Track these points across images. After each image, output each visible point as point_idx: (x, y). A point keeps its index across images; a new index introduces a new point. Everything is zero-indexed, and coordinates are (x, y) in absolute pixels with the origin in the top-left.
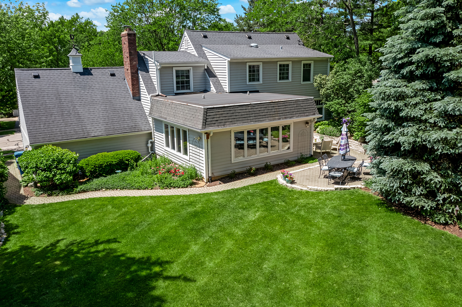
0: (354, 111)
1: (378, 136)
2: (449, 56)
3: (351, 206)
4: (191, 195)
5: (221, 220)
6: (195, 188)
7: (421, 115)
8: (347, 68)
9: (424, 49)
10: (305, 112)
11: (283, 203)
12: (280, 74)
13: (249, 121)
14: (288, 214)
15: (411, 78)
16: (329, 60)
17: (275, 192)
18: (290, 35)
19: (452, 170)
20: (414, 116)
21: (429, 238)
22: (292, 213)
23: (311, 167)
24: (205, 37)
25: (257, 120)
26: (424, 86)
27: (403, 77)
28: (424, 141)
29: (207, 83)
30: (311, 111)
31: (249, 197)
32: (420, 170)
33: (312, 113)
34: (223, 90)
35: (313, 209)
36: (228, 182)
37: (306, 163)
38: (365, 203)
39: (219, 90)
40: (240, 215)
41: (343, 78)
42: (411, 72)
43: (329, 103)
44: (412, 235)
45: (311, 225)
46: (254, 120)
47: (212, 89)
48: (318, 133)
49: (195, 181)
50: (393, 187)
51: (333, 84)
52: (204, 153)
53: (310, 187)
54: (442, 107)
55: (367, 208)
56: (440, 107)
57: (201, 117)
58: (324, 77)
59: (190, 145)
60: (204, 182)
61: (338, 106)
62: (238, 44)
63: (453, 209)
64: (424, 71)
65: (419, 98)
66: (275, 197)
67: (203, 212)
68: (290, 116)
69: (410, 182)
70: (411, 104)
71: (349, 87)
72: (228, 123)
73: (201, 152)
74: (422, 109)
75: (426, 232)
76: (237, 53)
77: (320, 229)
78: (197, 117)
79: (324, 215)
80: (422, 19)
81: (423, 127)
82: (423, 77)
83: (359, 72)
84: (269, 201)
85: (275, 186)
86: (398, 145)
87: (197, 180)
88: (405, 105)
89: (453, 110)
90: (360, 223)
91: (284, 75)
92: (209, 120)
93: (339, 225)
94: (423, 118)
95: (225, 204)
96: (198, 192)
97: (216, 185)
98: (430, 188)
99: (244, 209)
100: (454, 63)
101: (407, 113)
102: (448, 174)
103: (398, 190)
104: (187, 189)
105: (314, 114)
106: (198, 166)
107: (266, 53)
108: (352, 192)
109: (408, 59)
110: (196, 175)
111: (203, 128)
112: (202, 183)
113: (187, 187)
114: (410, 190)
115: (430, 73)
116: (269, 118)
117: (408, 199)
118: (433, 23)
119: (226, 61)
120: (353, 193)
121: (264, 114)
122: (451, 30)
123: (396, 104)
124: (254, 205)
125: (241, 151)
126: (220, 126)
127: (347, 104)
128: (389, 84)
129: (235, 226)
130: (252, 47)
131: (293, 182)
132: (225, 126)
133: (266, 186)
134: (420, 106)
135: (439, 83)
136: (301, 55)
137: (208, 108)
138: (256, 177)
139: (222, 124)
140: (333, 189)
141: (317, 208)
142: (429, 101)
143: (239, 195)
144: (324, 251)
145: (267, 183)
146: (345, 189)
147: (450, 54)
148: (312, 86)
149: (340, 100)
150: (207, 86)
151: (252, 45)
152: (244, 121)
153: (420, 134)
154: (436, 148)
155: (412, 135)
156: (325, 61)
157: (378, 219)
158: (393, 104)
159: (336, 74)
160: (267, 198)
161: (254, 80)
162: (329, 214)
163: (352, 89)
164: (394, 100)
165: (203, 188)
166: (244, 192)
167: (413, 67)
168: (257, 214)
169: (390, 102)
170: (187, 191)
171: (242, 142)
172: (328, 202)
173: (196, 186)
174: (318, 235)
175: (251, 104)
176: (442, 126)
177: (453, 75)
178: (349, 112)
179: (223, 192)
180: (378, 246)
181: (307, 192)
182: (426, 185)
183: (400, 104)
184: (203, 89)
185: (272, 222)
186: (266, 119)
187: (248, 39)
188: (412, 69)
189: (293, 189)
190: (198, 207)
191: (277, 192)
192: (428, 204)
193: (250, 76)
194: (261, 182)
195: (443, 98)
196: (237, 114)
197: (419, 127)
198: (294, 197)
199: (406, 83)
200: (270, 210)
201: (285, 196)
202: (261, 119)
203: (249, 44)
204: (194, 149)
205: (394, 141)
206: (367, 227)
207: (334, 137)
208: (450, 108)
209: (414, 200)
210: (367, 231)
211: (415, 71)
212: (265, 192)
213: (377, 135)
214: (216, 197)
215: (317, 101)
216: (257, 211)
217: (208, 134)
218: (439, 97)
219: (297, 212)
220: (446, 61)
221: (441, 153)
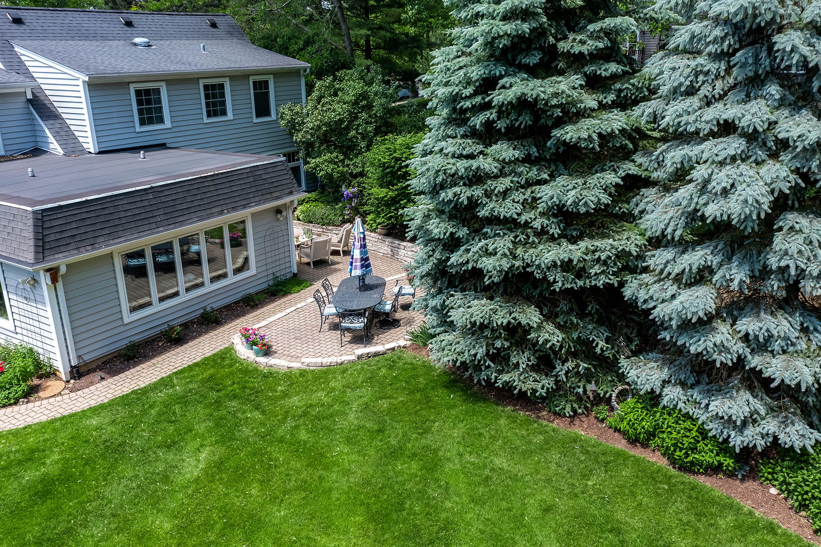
0: (362, 174)
1: (437, 255)
2: (560, 98)
3: (396, 398)
4: (30, 426)
5: (115, 492)
6: (38, 403)
7: (519, 215)
8: (339, 89)
9: (513, 80)
10: (272, 189)
11: (257, 414)
12: (208, 105)
13: (154, 226)
14: (271, 443)
15: (488, 135)
16: (302, 72)
17: (234, 383)
18: (217, 20)
19: (577, 314)
20: (505, 216)
21: (555, 456)
22: (281, 440)
23: (299, 306)
24: (17, 21)
25: (170, 221)
26: (517, 154)
27: (473, 134)
28: (528, 265)
29: (38, 134)
30: (285, 187)
31: (177, 408)
32: (525, 322)
33: (287, 191)
34: (81, 149)
35: (323, 418)
36: (122, 371)
37: (286, 294)
38: (422, 386)
39: (71, 150)
40: (161, 467)
41: (334, 111)
42: (489, 124)
43: (314, 160)
44: (524, 453)
45: (327, 468)
46: (165, 222)
47: (51, 146)
48: (299, 220)
49: (36, 382)
50: (475, 355)
51: (318, 123)
52: (49, 314)
53: (307, 361)
54: (555, 199)
55: (428, 400)
56: (552, 198)
57: (28, 233)
58: (297, 109)
59: (11, 296)
60: (61, 379)
61: (332, 166)
62: (104, 38)
63: (584, 387)
64: (512, 121)
65: (510, 178)
66: (235, 397)
67: (66, 477)
68: (243, 203)
69: (507, 344)
70: (496, 192)
71: (348, 128)
72: (102, 239)
73: (41, 313)
74: (518, 202)
75: (546, 442)
76: (103, 62)
77: (347, 473)
78: (18, 232)
79: (350, 431)
80: (505, 18)
81: (522, 237)
82: (512, 135)
83: (364, 98)
84: (225, 412)
85: (231, 366)
86: (477, 273)
87: (40, 377)
88: (488, 194)
89: (576, 203)
90: (423, 441)
91: (216, 107)
92: (53, 237)
93: (385, 456)
94: (523, 219)
95: (120, 439)
96: (47, 412)
97: (92, 384)
98: (541, 351)
99: (169, 447)
100: (569, 110)
101: (492, 210)
102: (572, 323)
103: (485, 361)
104: (16, 408)
105: (291, 193)
106: (40, 344)
107: (172, 62)
108: (391, 359)
109: (483, 99)
110: (38, 365)
111: (38, 261)
112: (54, 386)
113: (16, 403)
114: (507, 359)
115: (522, 126)
116: (199, 214)
117: (505, 377)
118: (526, 27)
119: (80, 83)
120: (393, 362)
121: (185, 206)
122: (554, 42)
123: (469, 194)
124: (191, 431)
125: (141, 281)
126: (83, 249)
127: (347, 162)
128: (450, 149)
129: (154, 505)
130: (136, 45)
131: (267, 351)
132: (97, 246)
133: (211, 371)
134: (513, 196)
135: (541, 146)
136: (247, 65)
137: (43, 211)
138: (185, 346)
139: (88, 242)
140: (353, 357)
141: (331, 416)
142: (529, 184)
143: (151, 407)
144: (369, 537)
145: (214, 360)
146: (376, 354)
147: (563, 92)
148: (276, 125)
149: (335, 154)
150: (38, 139)
151: (137, 40)
152: (142, 229)
153: (519, 251)
154: (551, 279)
155: (505, 255)
156: (294, 73)
157: (454, 424)
158: (465, 193)
159: (319, 101)
160: (218, 403)
161: (150, 121)
162: (359, 428)
163: (354, 132)
164: (464, 184)
165: (59, 398)
166: (162, 395)
167: (492, 115)
168: (203, 456)
169: (457, 189)
170: (18, 416)
171: (141, 261)
172: (349, 393)
173: (41, 394)
174: (347, 493)
175: (152, 188)
176: (556, 236)
177: (570, 134)
178: (355, 176)
179: (113, 403)
180: (470, 496)
181: (303, 373)
182: (534, 348)
183: (478, 192)
184: (29, 147)
185: (240, 476)
186: (192, 216)
187: (126, 28)
188: (491, 118)
189: (273, 370)
190: (52, 463)
191: (238, 383)
192: (542, 384)
193: (140, 112)
194: (198, 359)
195: (552, 176)
196: (122, 214)
197: (516, 237)
198: (276, 391)
199: (481, 147)
200: (230, 439)
201: (257, 392)
202: (181, 219)
203: (130, 38)
204: (21, 306)
205: (470, 266)
206: (439, 449)
207: (330, 228)
208: (570, 198)
209: (516, 379)
210: (440, 460)
211: (495, 122)
212: (212, 389)
213: (433, 251)
214: (94, 422)
215: (289, 154)
216: (202, 446)
217: (53, 273)
218: (546, 176)
219: (292, 435)
220: (555, 106)
221: (560, 288)
